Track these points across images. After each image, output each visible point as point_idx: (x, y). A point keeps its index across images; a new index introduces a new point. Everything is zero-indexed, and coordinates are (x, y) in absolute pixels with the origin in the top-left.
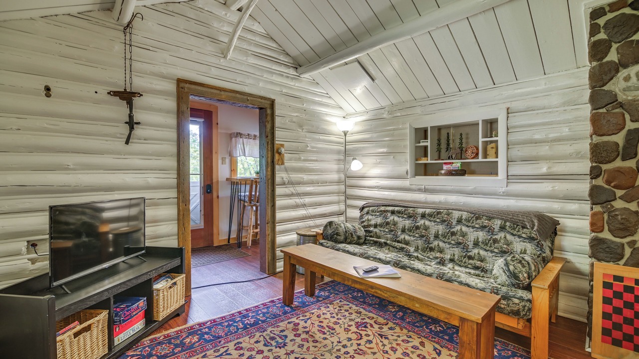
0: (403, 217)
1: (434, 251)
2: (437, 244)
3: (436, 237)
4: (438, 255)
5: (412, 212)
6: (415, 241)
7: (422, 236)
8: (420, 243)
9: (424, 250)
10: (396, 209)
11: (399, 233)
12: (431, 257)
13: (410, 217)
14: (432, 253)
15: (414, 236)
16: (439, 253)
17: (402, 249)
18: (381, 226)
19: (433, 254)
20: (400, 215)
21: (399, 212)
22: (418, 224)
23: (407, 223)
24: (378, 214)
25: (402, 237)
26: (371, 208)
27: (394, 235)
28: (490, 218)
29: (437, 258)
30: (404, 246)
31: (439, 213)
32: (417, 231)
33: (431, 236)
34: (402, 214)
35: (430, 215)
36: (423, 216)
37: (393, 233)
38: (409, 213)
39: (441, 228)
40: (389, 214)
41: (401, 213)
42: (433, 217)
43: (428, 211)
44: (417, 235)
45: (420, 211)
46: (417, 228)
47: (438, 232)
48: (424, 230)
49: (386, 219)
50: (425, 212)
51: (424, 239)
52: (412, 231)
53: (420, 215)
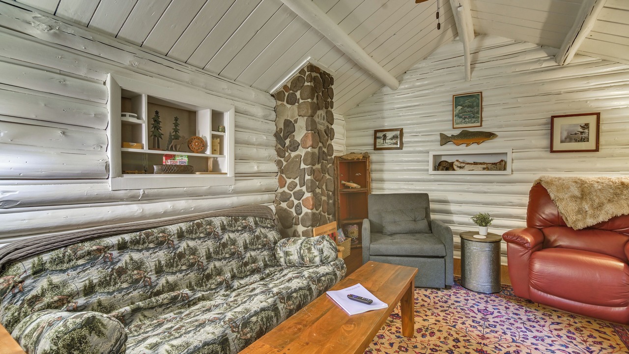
0: (148, 249)
1: (212, 278)
2: (213, 267)
3: (209, 257)
4: (219, 279)
5: (161, 235)
6: (186, 277)
7: (191, 266)
8: (192, 276)
9: (200, 284)
10: (127, 237)
11: (154, 278)
12: (213, 286)
13: (160, 244)
14: (210, 281)
15: (181, 271)
16: (218, 277)
17: (174, 300)
18: (104, 283)
19: (212, 283)
20: (141, 247)
21: (135, 242)
22: (179, 250)
23: (162, 255)
24: (81, 262)
25: (162, 281)
26: (46, 257)
27: (145, 286)
28: (245, 218)
29: (220, 284)
30: (173, 294)
31: (199, 225)
32: (182, 260)
33: (203, 260)
34: (144, 243)
35: (190, 232)
36: (181, 235)
37: (141, 283)
38: (157, 239)
39: (210, 244)
40: (115, 253)
41: (141, 242)
42: (194, 232)
43: (184, 226)
44: (184, 268)
45: (173, 229)
46: (181, 256)
47: (209, 250)
48: (191, 254)
49: (113, 263)
50: (181, 229)
51: (196, 267)
52: (175, 265)
53: (176, 236)
